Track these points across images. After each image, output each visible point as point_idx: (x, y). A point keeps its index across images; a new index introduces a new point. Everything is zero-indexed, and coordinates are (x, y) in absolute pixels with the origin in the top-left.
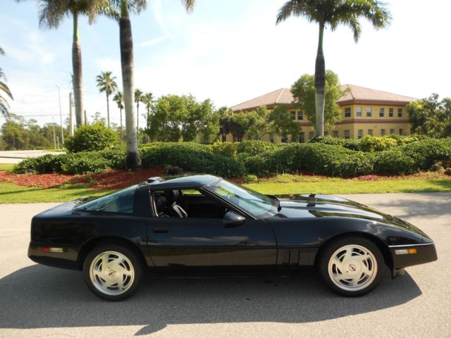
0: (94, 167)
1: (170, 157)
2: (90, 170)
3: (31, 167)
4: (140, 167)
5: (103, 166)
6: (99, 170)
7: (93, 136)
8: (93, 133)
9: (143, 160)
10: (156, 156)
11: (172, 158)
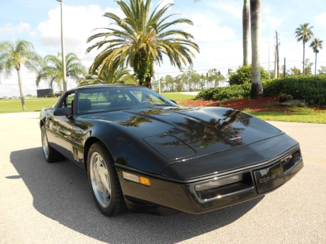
0: (231, 95)
1: (285, 86)
2: (227, 97)
3: (202, 96)
4: (260, 95)
5: (236, 95)
6: (233, 98)
7: (244, 74)
8: (244, 72)
9: (264, 90)
10: (275, 86)
11: (287, 87)
